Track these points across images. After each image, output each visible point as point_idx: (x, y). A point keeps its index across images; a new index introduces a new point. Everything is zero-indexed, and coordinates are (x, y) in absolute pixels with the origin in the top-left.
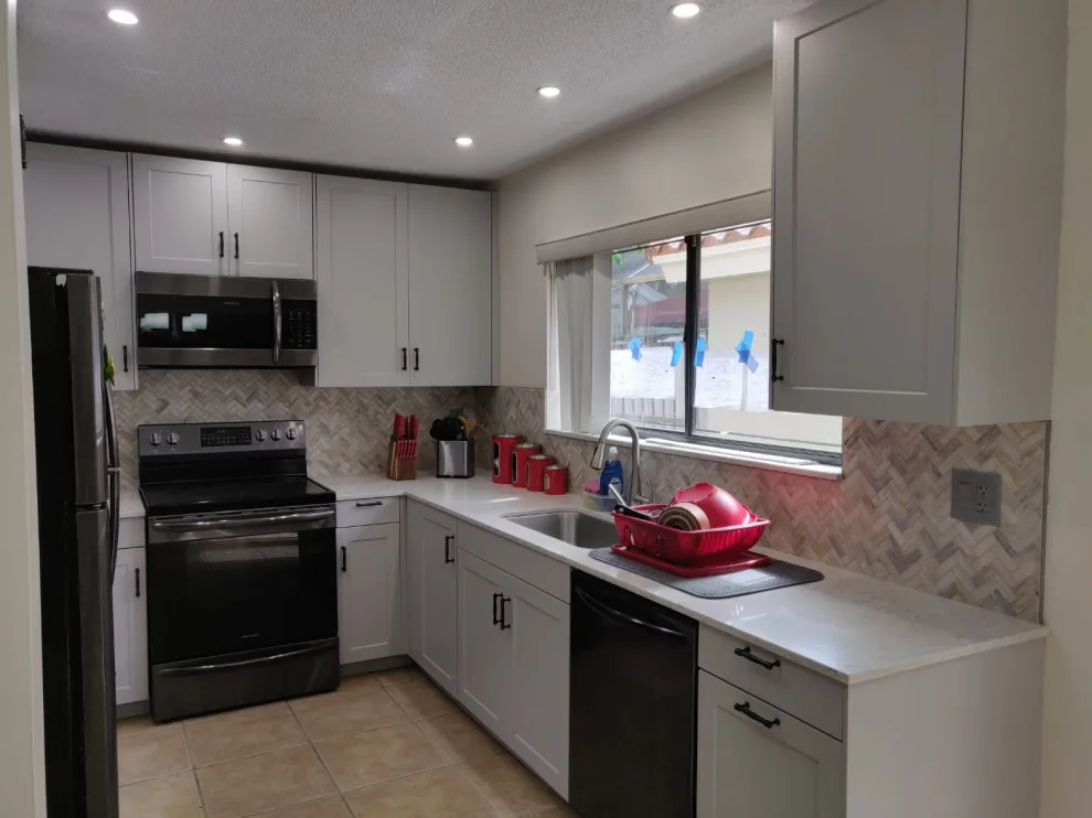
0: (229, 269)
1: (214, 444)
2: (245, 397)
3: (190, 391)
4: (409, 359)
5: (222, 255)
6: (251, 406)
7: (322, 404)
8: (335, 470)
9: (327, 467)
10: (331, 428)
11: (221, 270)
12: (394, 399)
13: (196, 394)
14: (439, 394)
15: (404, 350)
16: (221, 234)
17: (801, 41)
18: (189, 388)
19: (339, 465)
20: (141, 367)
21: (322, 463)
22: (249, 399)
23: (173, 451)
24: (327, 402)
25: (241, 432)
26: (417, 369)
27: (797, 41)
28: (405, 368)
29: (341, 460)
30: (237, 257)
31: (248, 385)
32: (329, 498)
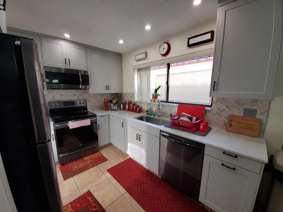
0: (68, 67)
1: (67, 105)
2: (73, 95)
3: (60, 94)
4: (107, 88)
5: (66, 64)
6: (74, 97)
7: (89, 96)
8: (93, 109)
9: (91, 109)
10: (91, 101)
11: (66, 67)
12: (103, 95)
13: (61, 95)
14: (111, 94)
15: (106, 86)
16: (65, 59)
17: (227, 11)
18: (59, 94)
19: (93, 108)
20: (48, 89)
21: (90, 108)
22: (74, 96)
23: (57, 107)
24: (90, 96)
25: (73, 103)
26: (109, 90)
27: (226, 11)
28: (107, 90)
29: (94, 107)
30: (69, 64)
31: (73, 93)
32: (95, 116)
